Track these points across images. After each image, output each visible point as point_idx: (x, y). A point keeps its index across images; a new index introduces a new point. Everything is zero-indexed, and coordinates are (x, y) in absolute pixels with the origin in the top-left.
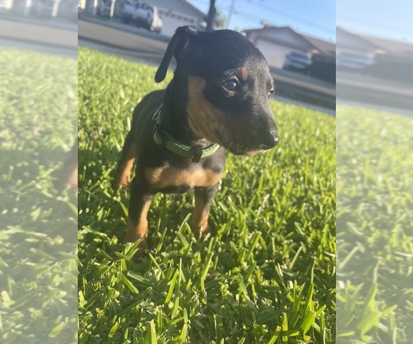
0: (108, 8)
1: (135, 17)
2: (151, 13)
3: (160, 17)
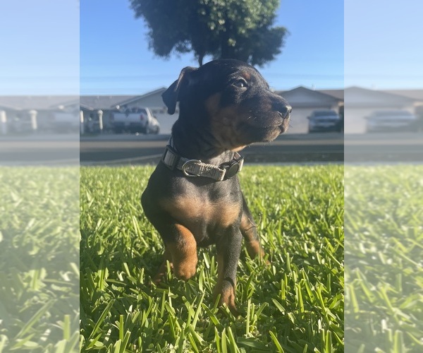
0: (97, 122)
1: (127, 124)
2: (144, 115)
3: (155, 117)
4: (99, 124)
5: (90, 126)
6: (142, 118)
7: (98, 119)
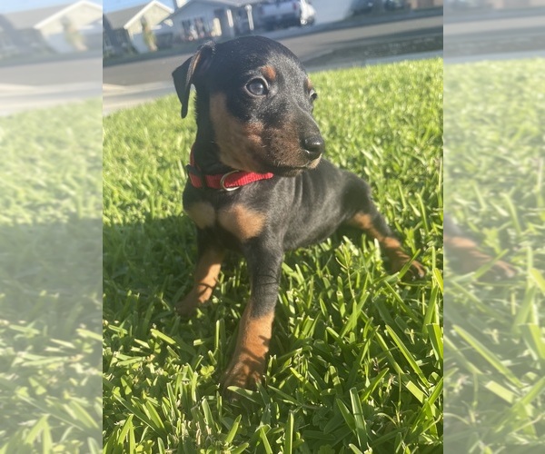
0: (246, 21)
1: (279, 17)
2: (297, 3)
3: (310, 3)
4: (248, 23)
5: (240, 26)
6: (295, 7)
7: (247, 17)
